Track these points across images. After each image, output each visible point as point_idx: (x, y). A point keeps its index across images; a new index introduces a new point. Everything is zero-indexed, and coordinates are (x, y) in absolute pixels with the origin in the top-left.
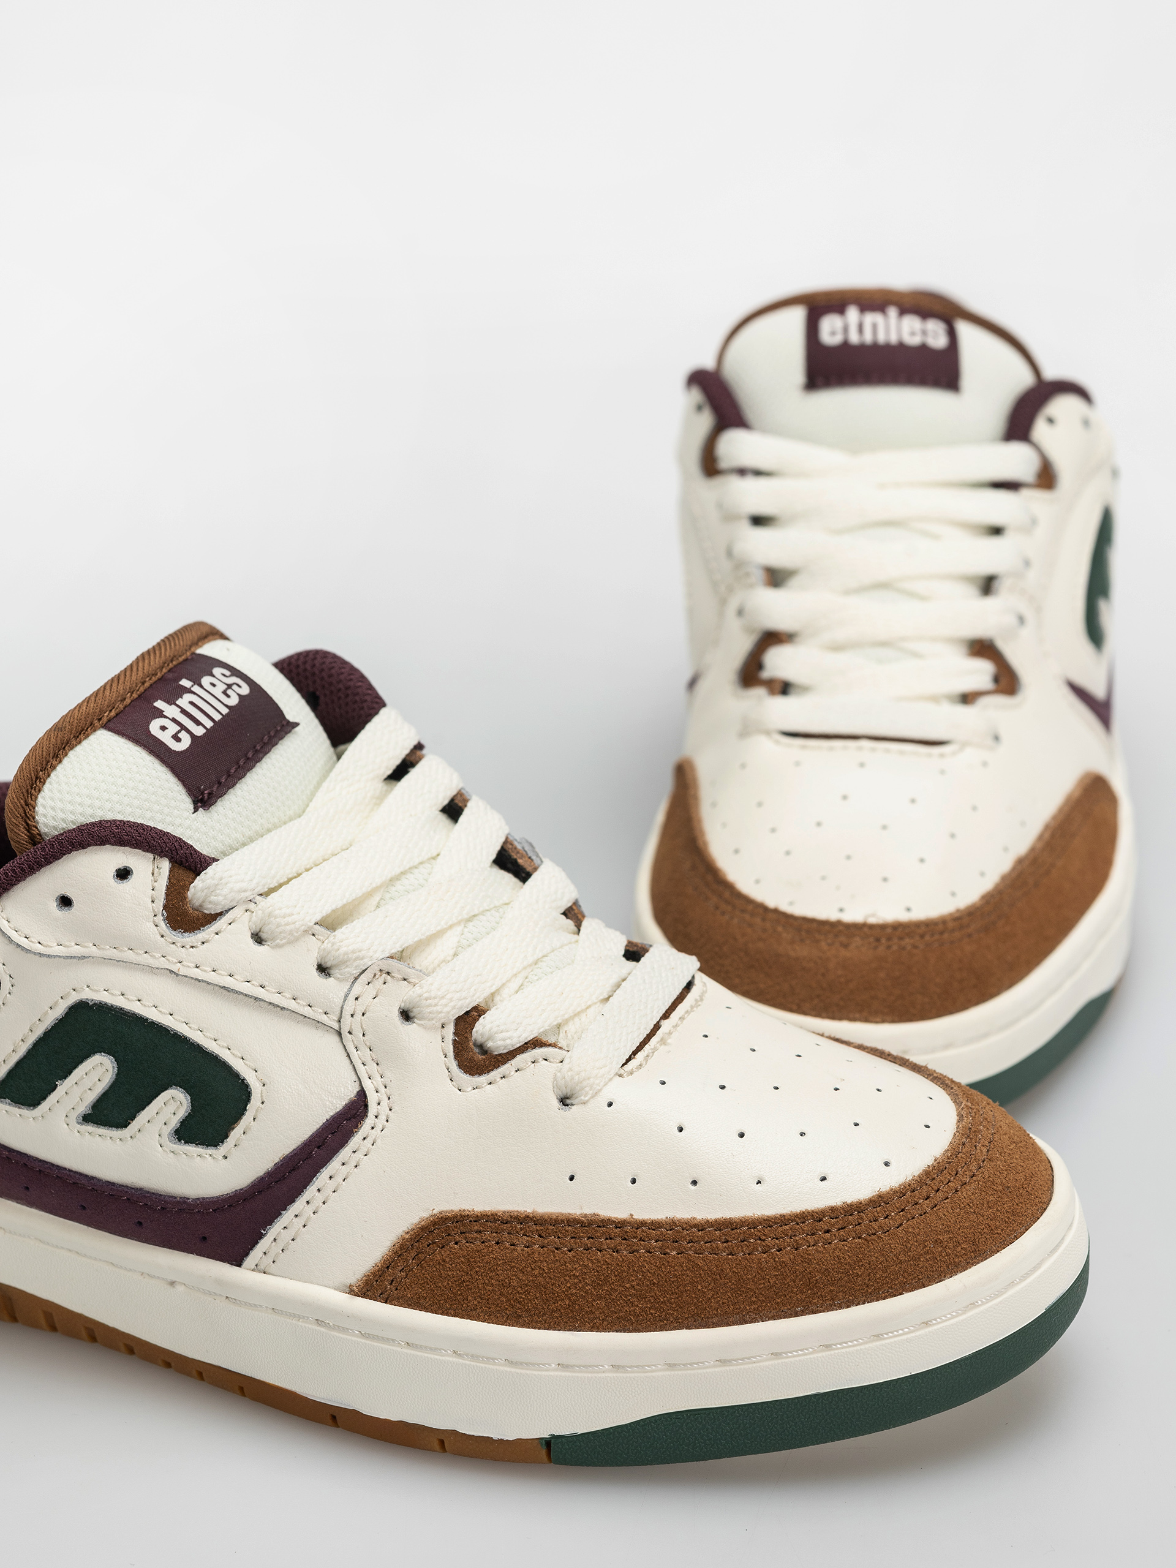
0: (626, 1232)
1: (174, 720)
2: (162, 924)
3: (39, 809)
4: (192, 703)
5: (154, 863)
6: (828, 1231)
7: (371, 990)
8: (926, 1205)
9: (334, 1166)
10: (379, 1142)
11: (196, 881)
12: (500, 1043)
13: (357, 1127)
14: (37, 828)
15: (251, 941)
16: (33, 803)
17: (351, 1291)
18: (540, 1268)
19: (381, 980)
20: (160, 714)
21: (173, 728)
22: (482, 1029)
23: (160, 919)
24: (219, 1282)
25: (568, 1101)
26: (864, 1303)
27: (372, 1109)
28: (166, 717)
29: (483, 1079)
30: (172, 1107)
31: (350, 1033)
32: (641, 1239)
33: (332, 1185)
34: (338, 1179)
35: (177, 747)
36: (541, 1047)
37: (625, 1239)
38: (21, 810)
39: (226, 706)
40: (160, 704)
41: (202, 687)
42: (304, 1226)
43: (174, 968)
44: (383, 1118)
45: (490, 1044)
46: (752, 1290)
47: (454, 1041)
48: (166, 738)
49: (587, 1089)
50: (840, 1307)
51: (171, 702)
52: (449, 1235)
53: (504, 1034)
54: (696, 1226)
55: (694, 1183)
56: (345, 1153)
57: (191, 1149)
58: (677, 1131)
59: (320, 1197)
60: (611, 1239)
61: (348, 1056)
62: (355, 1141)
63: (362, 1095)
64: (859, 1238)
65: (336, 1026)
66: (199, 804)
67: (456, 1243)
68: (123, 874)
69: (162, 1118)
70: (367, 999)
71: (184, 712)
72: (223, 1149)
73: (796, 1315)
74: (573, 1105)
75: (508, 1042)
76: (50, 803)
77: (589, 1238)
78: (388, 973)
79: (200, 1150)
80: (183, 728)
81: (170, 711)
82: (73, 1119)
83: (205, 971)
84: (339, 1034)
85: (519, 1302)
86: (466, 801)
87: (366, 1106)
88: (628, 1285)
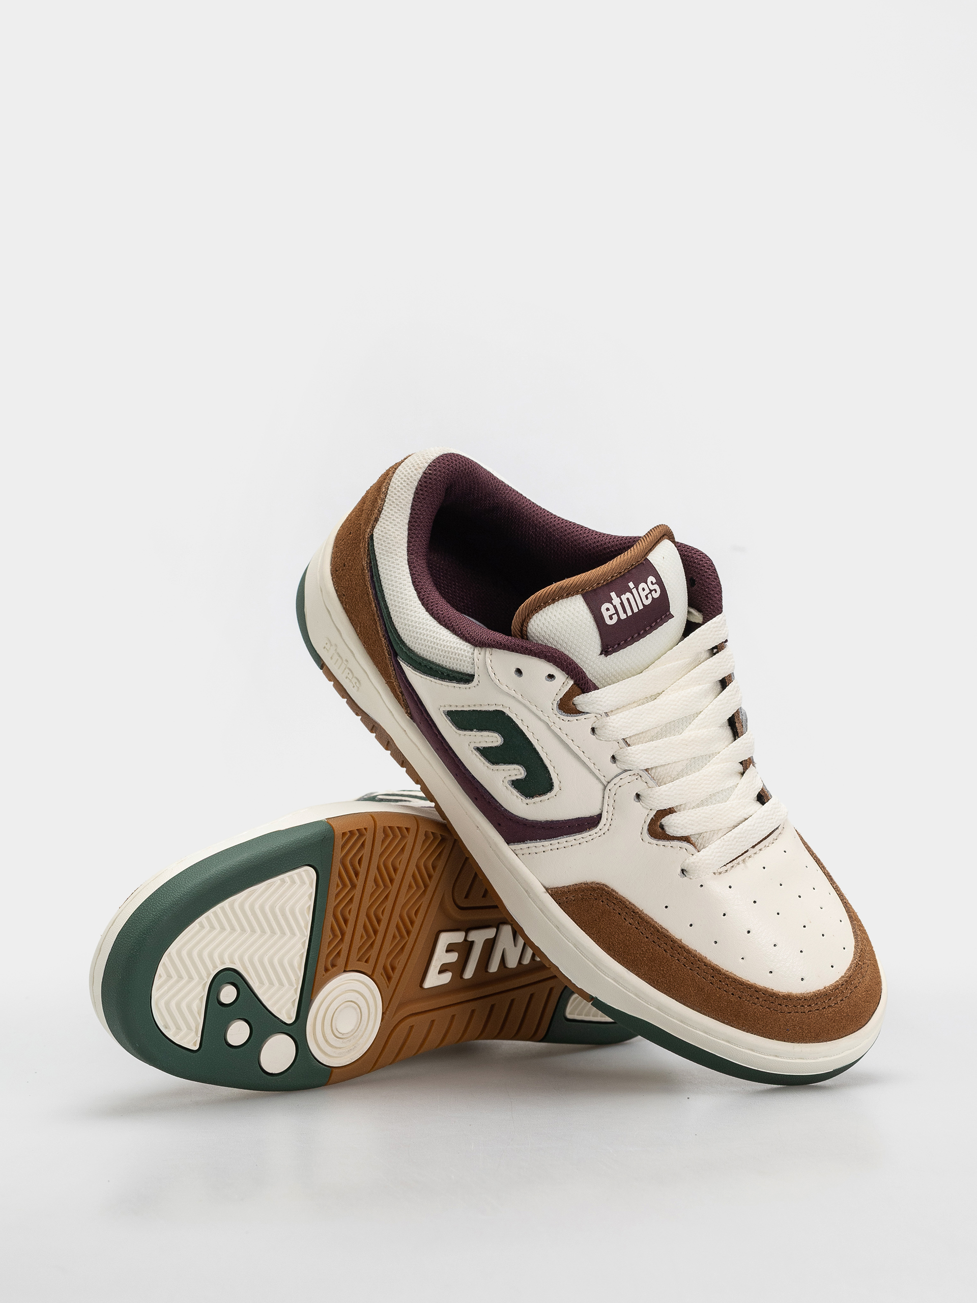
0: (674, 946)
1: (615, 607)
2: (555, 705)
3: (532, 621)
4: (628, 599)
5: (566, 680)
6: (758, 998)
7: (629, 779)
8: (807, 1008)
9: (571, 839)
10: (595, 840)
11: (580, 696)
12: (670, 831)
13: (589, 829)
14: (526, 627)
15: (590, 730)
16: (531, 617)
17: (547, 889)
18: (630, 937)
19: (637, 777)
20: (610, 600)
21: (612, 611)
22: (667, 821)
23: (555, 703)
24: (496, 845)
25: (685, 873)
26: (755, 1034)
27: (601, 825)
28: (612, 604)
29: (654, 841)
30: (515, 772)
31: (610, 790)
32: (678, 953)
33: (565, 844)
34: (570, 844)
35: (609, 622)
36: (688, 842)
37: (672, 948)
38: (524, 617)
39: (643, 604)
40: (613, 594)
41: (637, 590)
42: (544, 852)
43: (550, 724)
44: (603, 832)
45: (666, 828)
46: (711, 1003)
47: (652, 818)
48: (606, 615)
49: (696, 875)
50: (744, 1030)
51: (619, 596)
52: (601, 896)
53: (675, 828)
54: (704, 962)
55: (716, 942)
56: (578, 836)
57: (515, 792)
58: (723, 914)
59: (557, 846)
60: (666, 944)
61: (603, 797)
62: (585, 834)
63: (599, 816)
64: (769, 1009)
65: (605, 783)
66: (604, 653)
67: (602, 901)
68: (551, 677)
69: (510, 773)
70: (625, 781)
71: (622, 604)
72: (528, 801)
73: (724, 1023)
74: (686, 876)
75: (675, 832)
76: (538, 622)
77: (658, 938)
78: (641, 776)
79: (518, 794)
80: (617, 613)
81: (616, 601)
82: (473, 745)
83: (563, 733)
84: (605, 787)
85: (613, 945)
86: (731, 681)
87: (599, 823)
88: (662, 969)
